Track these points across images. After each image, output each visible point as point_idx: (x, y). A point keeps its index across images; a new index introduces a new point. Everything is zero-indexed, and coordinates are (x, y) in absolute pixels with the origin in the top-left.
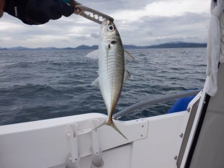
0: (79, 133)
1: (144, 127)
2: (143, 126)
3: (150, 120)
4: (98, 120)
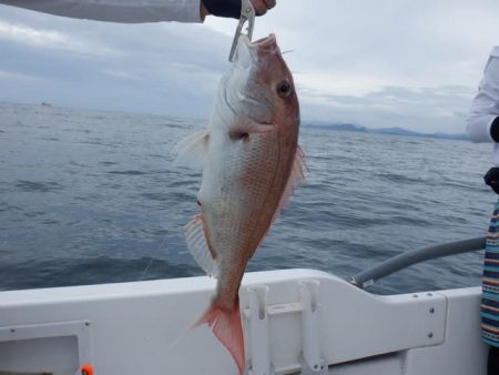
0: (270, 310)
1: (435, 313)
2: (432, 311)
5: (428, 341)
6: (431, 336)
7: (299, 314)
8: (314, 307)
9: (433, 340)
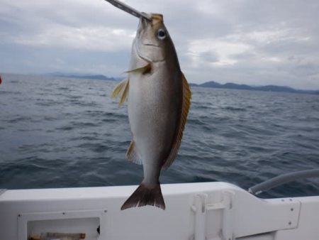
0: (208, 208)
1: (294, 211)
2: (292, 210)
3: (302, 202)
4: (234, 193)
5: (289, 227)
6: (290, 223)
7: (222, 210)
8: (231, 206)
9: (292, 226)
